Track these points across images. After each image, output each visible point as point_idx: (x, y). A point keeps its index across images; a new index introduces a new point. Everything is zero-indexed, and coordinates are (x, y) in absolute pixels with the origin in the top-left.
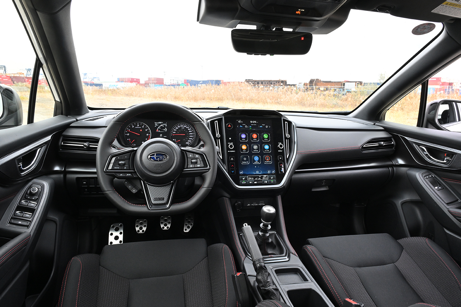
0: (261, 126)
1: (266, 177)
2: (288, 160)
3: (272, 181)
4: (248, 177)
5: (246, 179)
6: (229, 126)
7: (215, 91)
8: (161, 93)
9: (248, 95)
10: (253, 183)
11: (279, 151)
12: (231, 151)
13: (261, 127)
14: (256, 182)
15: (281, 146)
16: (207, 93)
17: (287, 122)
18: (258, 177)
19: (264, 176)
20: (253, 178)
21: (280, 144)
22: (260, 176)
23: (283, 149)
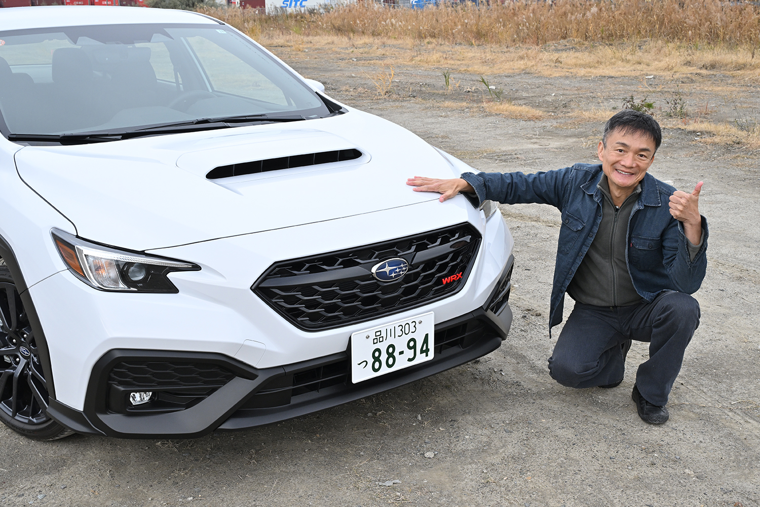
7: (600, 10)
8: (437, 20)
9: (703, 21)
16: (573, 17)
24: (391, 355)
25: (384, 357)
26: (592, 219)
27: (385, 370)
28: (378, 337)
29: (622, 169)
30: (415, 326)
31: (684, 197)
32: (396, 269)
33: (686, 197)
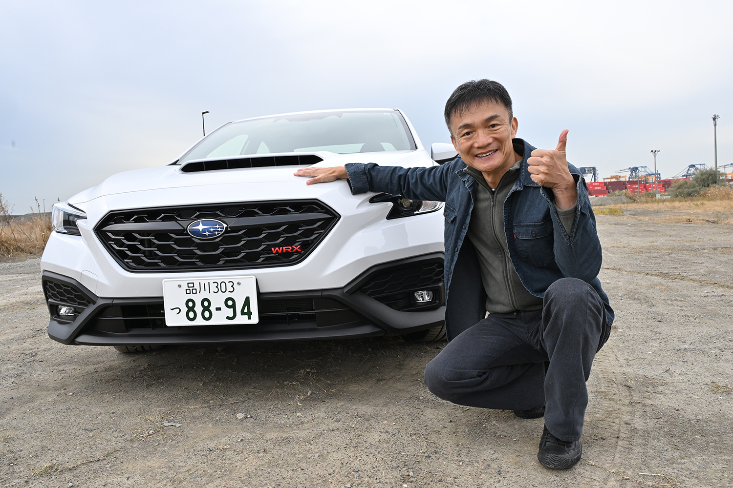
24: (206, 309)
25: (199, 309)
26: (463, 208)
27: (200, 322)
28: (191, 289)
29: (479, 152)
30: (232, 286)
31: (546, 155)
32: (210, 228)
33: (548, 153)
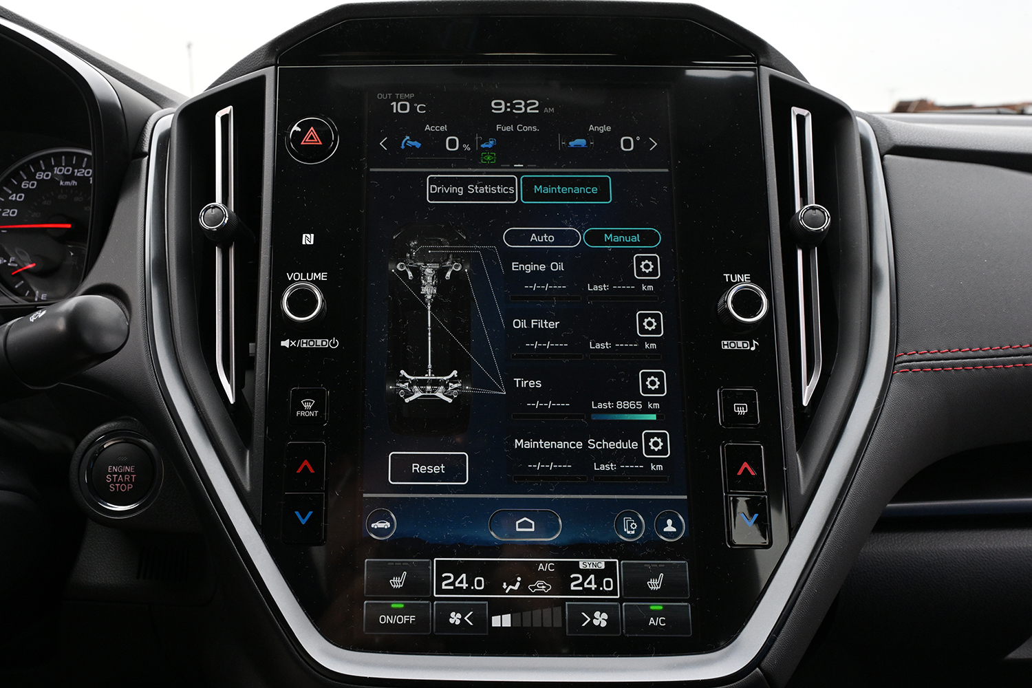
0: (581, 142)
1: (600, 575)
2: (807, 419)
3: (656, 614)
4: (442, 567)
5: (417, 588)
6: (312, 138)
10: (482, 621)
11: (726, 345)
12: (305, 343)
13: (577, 148)
14: (503, 621)
15: (747, 302)
17: (804, 112)
18: (531, 574)
19: (584, 564)
20: (480, 582)
21: (743, 281)
22: (546, 564)
23: (765, 330)
